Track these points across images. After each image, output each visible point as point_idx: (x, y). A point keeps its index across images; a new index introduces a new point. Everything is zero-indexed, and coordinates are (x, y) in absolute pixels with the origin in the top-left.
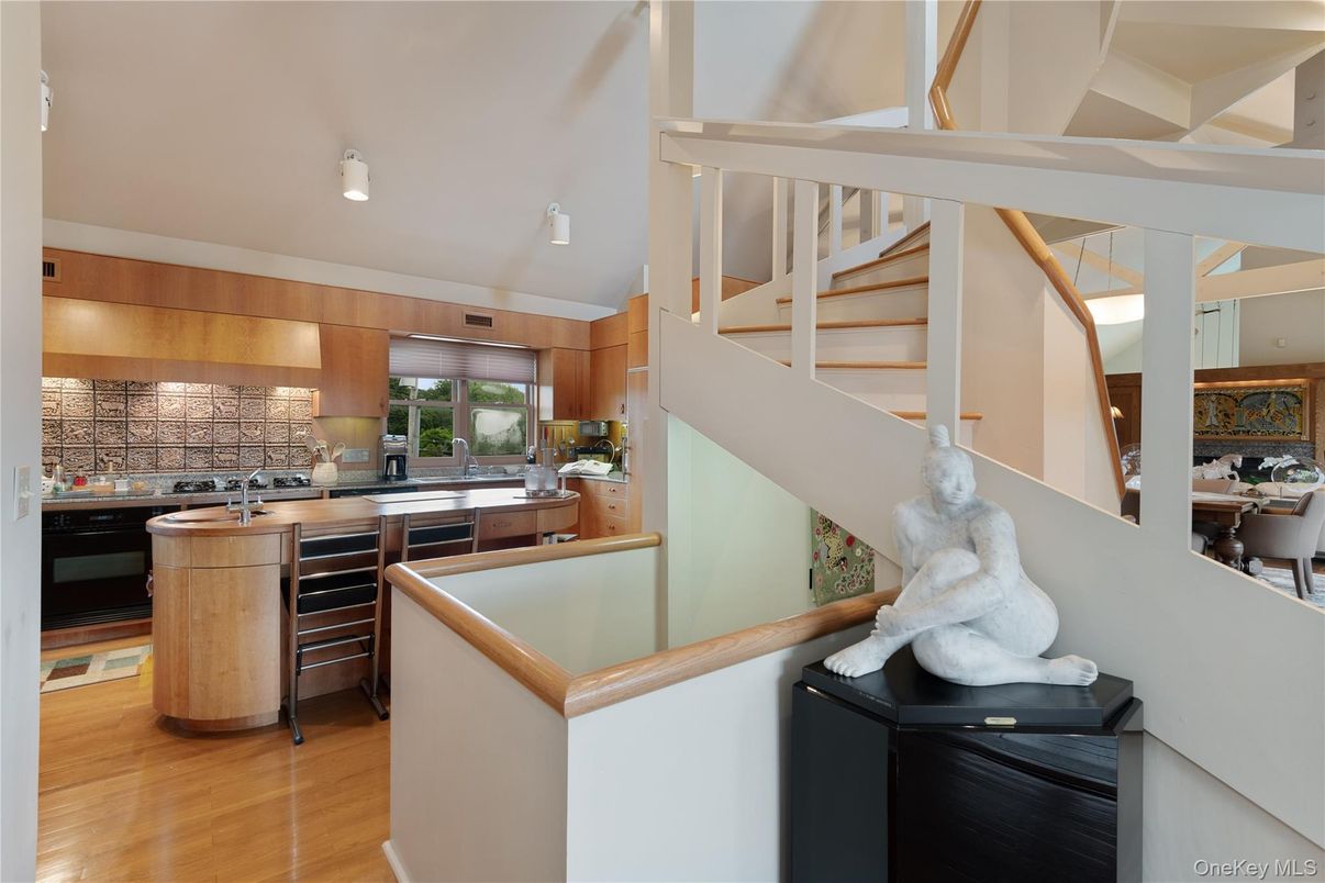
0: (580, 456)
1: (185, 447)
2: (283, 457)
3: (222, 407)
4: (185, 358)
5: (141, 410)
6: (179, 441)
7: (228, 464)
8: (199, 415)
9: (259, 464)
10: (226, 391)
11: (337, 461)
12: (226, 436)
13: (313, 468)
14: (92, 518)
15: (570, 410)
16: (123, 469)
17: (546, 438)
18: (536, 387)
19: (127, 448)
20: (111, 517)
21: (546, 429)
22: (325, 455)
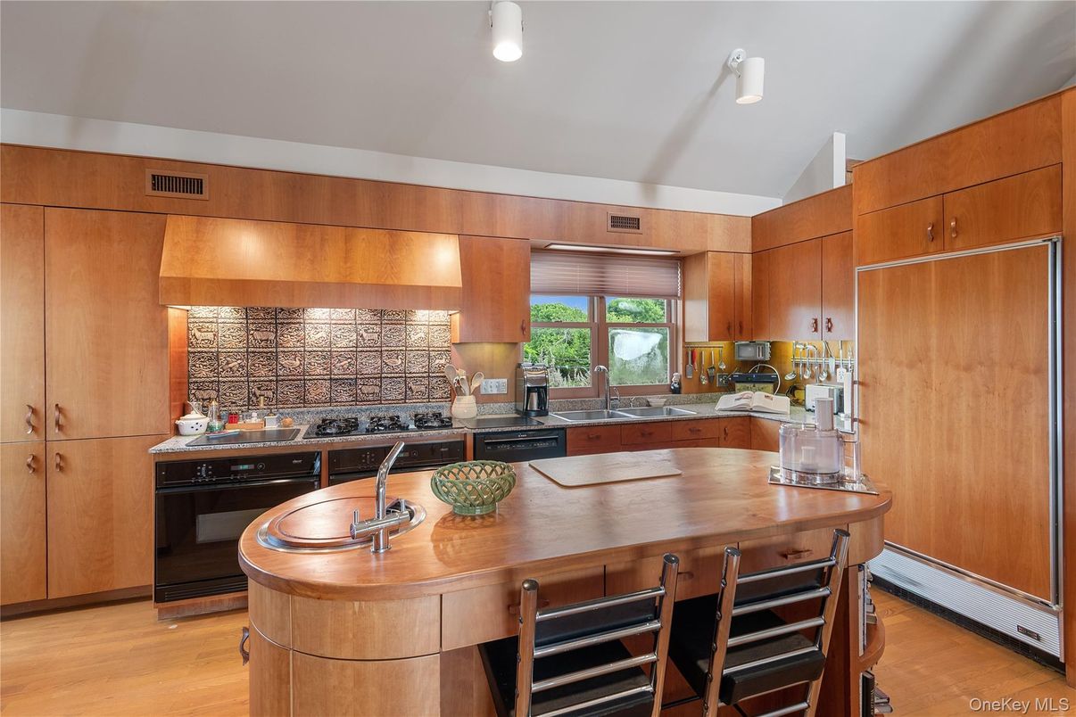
0: (738, 386)
1: (331, 379)
2: (423, 388)
3: (365, 335)
4: (326, 280)
5: (290, 341)
6: (325, 372)
7: (371, 398)
8: (344, 343)
9: (400, 397)
10: (368, 317)
11: (476, 392)
12: (369, 366)
13: (452, 401)
14: (233, 468)
15: (729, 328)
16: (275, 404)
17: (693, 363)
18: (680, 303)
19: (277, 381)
20: (252, 467)
21: (693, 353)
22: (465, 388)
